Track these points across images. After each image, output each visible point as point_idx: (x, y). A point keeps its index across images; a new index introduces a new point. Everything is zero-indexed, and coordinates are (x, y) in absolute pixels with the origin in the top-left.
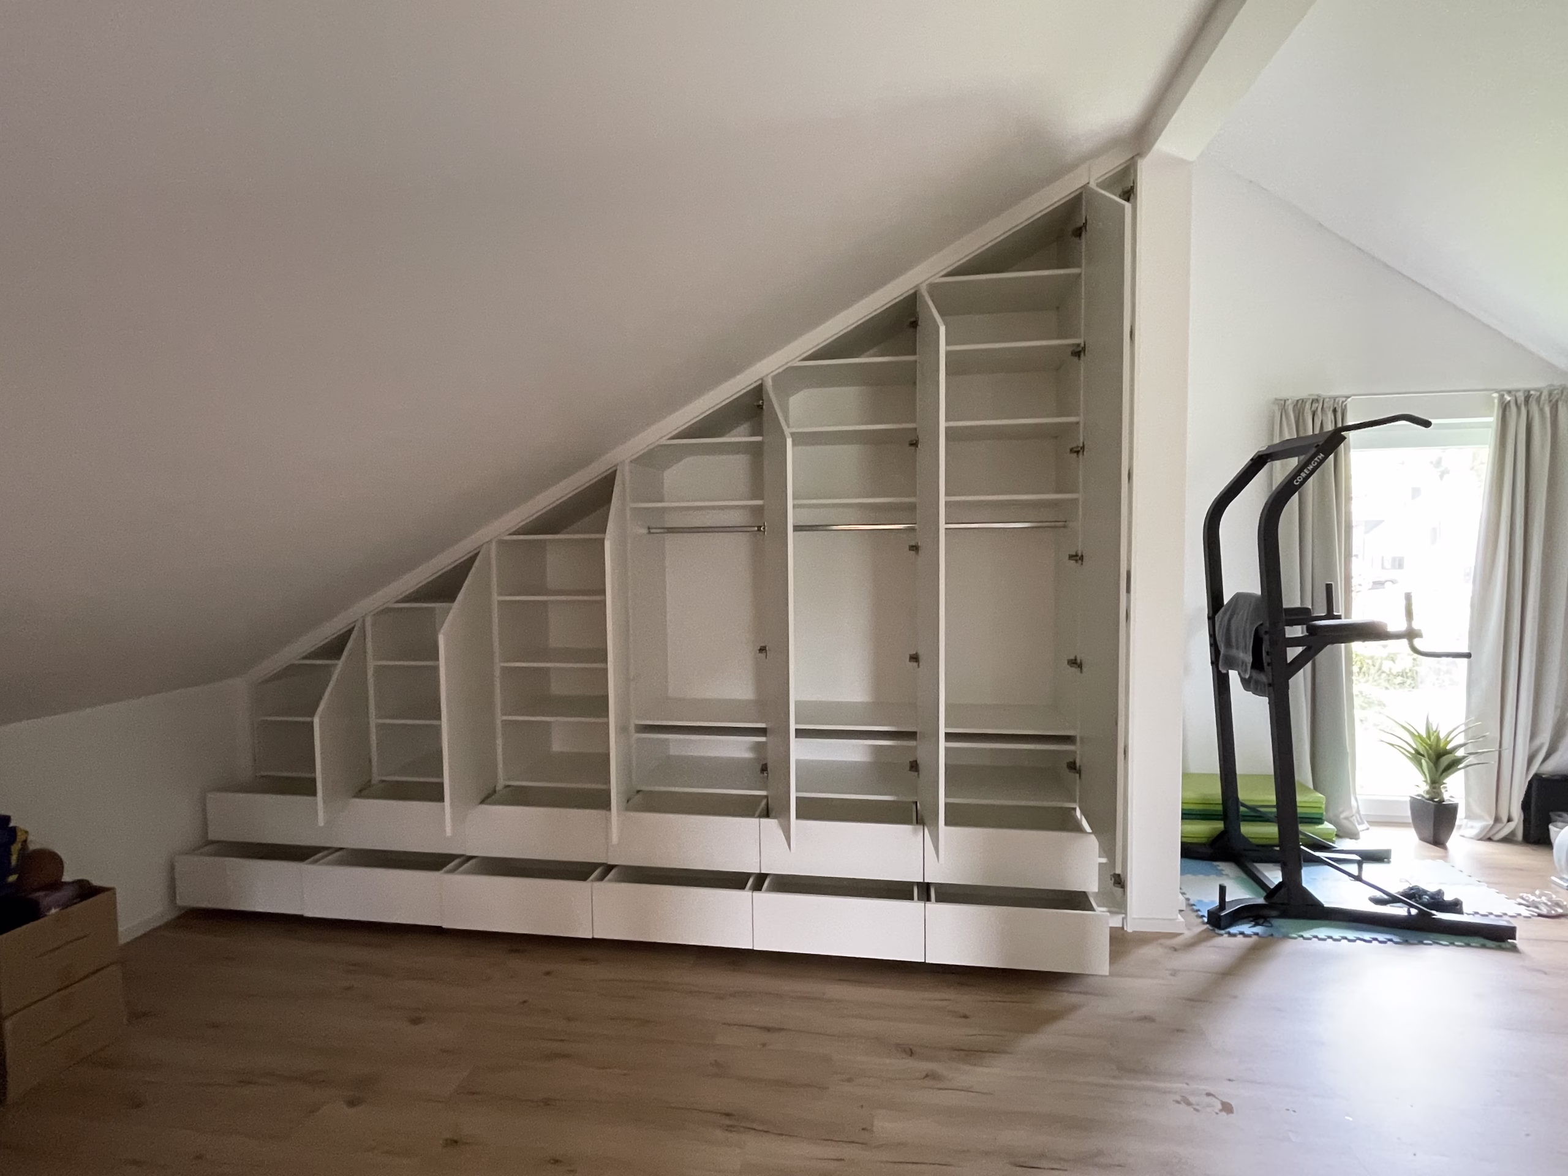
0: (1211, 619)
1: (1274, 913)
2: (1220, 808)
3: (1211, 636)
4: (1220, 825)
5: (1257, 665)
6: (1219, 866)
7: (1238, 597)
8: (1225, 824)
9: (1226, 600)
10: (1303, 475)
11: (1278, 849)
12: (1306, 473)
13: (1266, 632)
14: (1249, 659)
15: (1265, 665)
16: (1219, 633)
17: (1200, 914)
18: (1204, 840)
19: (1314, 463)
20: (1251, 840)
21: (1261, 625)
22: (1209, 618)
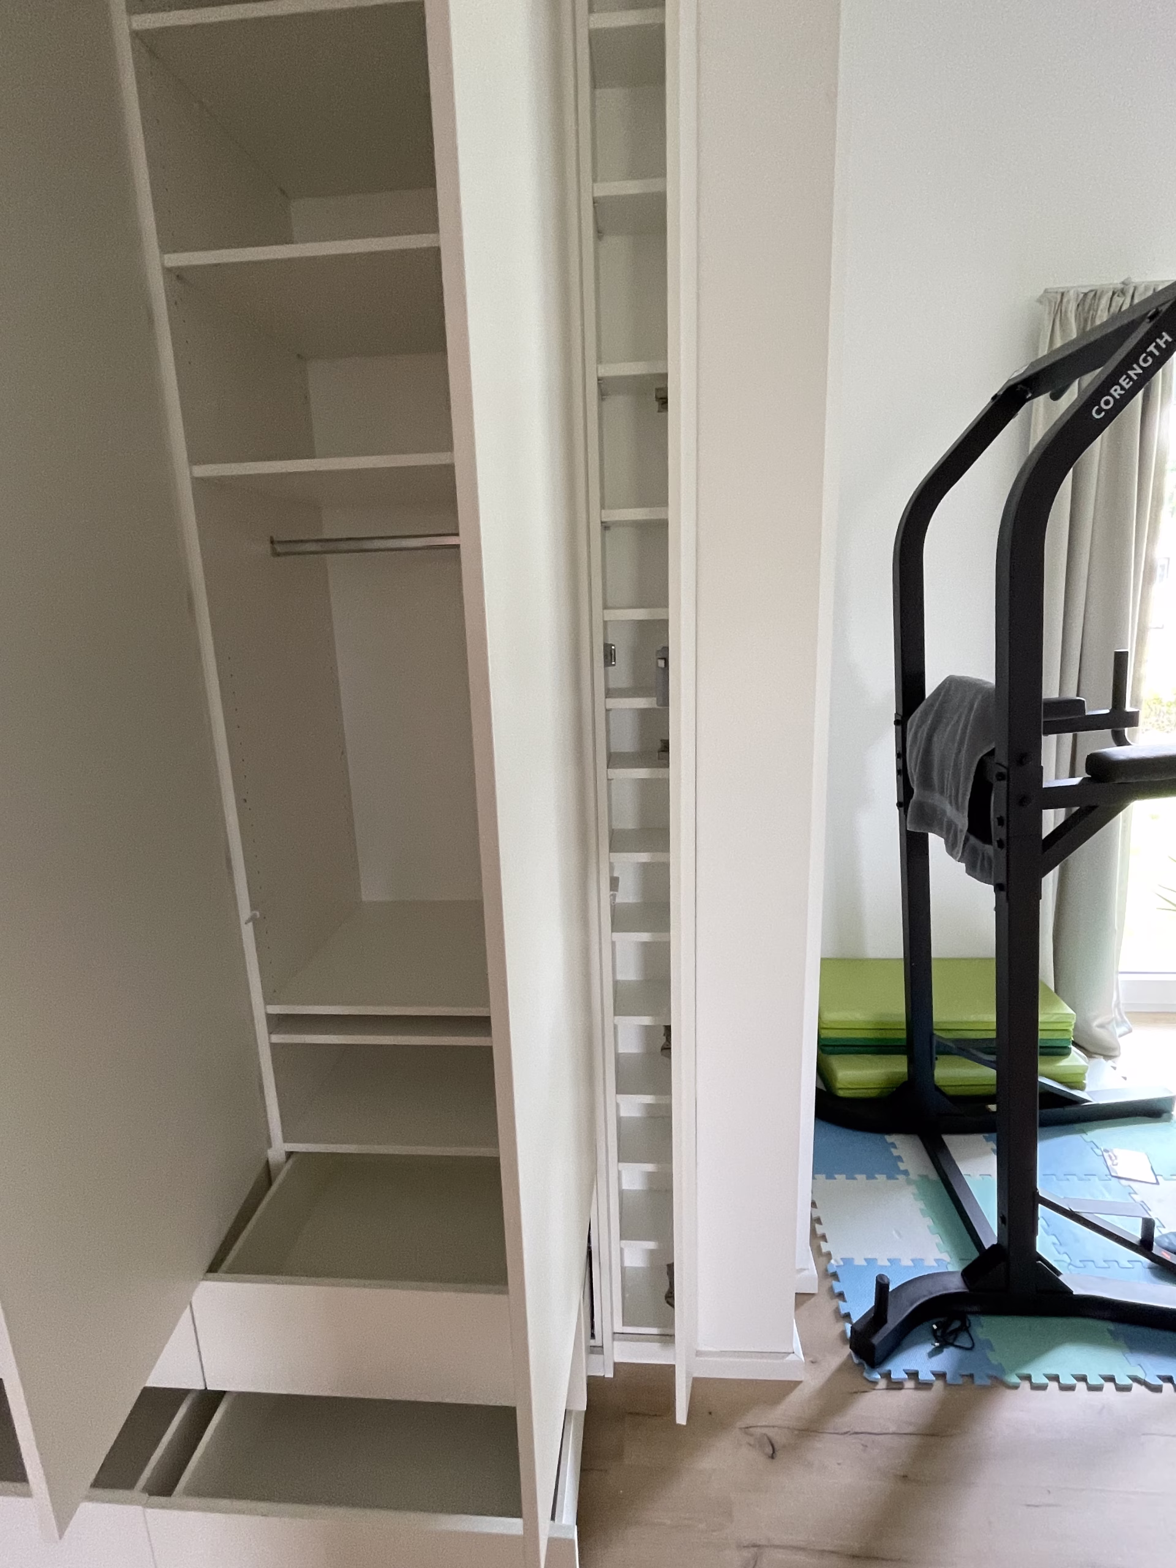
0: (901, 722)
2: (903, 1035)
3: (898, 756)
4: (897, 1067)
5: (979, 826)
6: (893, 1145)
7: (952, 686)
8: (911, 1062)
9: (931, 685)
10: (1116, 392)
12: (1122, 388)
13: (1001, 777)
14: (962, 822)
15: (993, 822)
16: (911, 753)
18: (872, 1093)
19: (1145, 361)
21: (992, 753)
22: (897, 723)
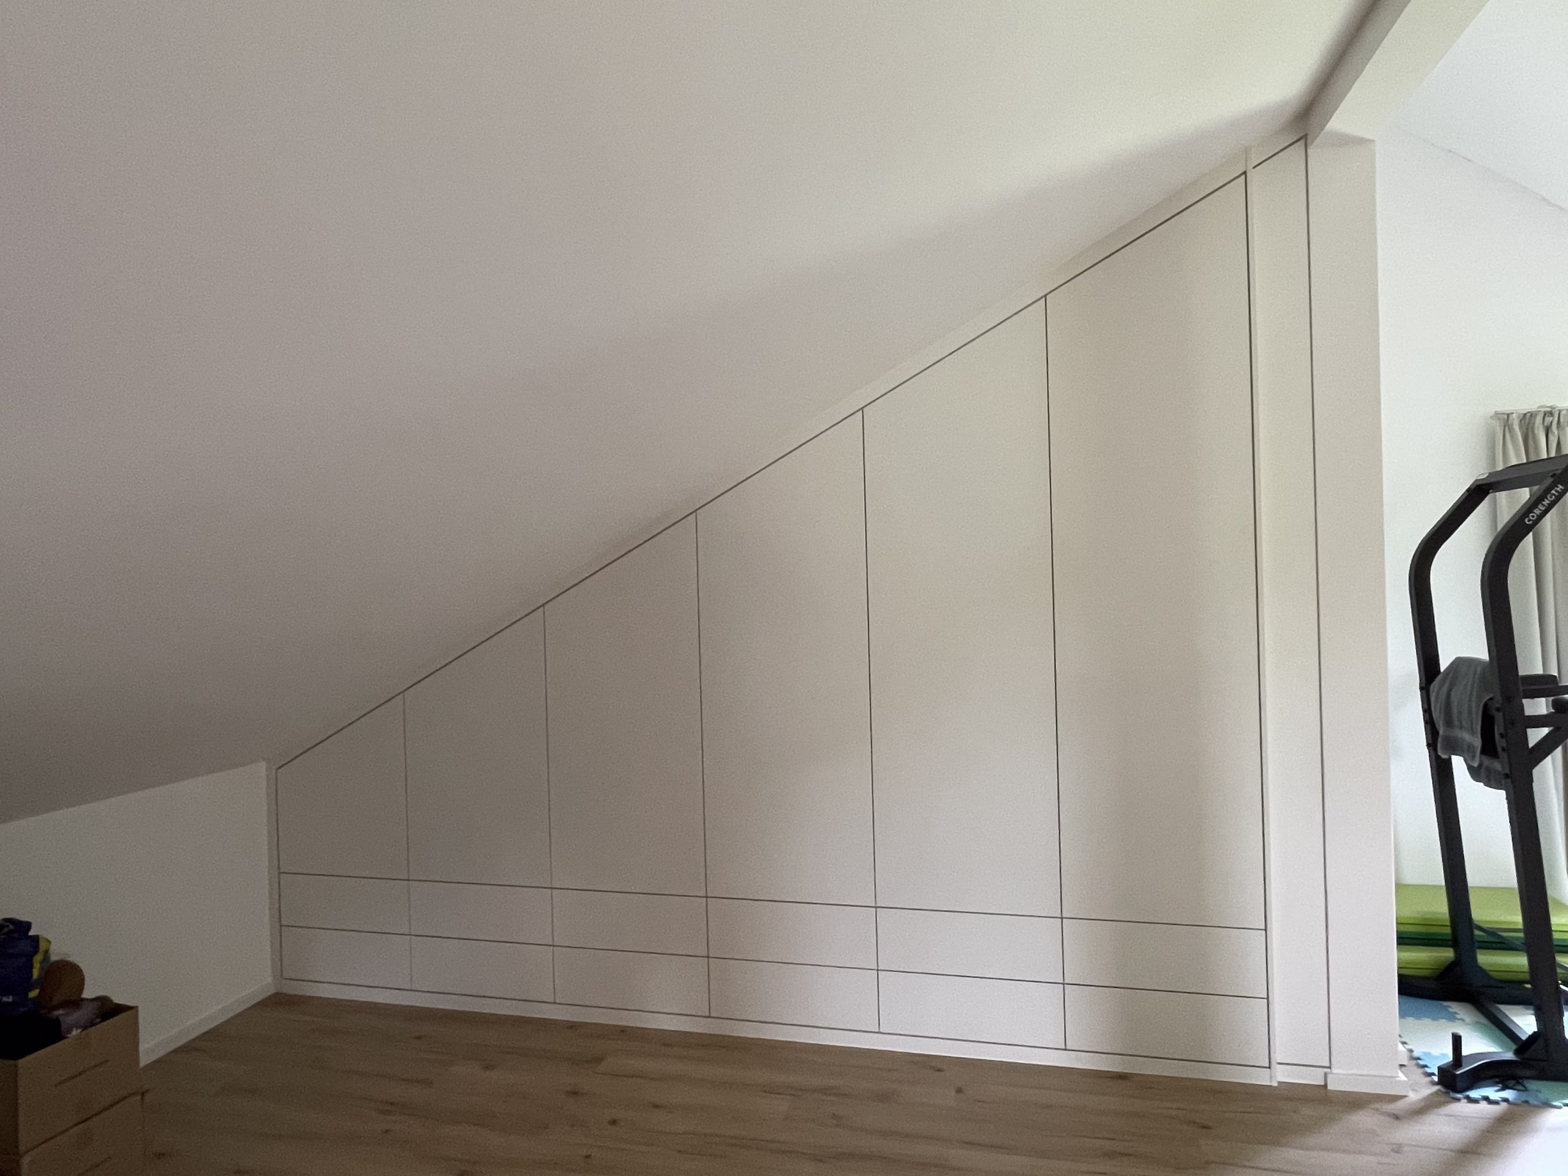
0: (1425, 689)
1: (1528, 1073)
2: (1448, 930)
3: (1425, 711)
4: (1448, 954)
5: (1489, 748)
6: (1450, 1007)
7: (1459, 664)
8: (1456, 952)
9: (1444, 665)
10: (1537, 512)
11: (1529, 986)
12: (1540, 510)
13: (1498, 710)
14: (1477, 742)
15: (1499, 749)
16: (1435, 707)
17: (1429, 1070)
18: (1426, 973)
19: (1551, 497)
20: (1491, 973)
21: (1491, 699)
22: (1421, 689)
